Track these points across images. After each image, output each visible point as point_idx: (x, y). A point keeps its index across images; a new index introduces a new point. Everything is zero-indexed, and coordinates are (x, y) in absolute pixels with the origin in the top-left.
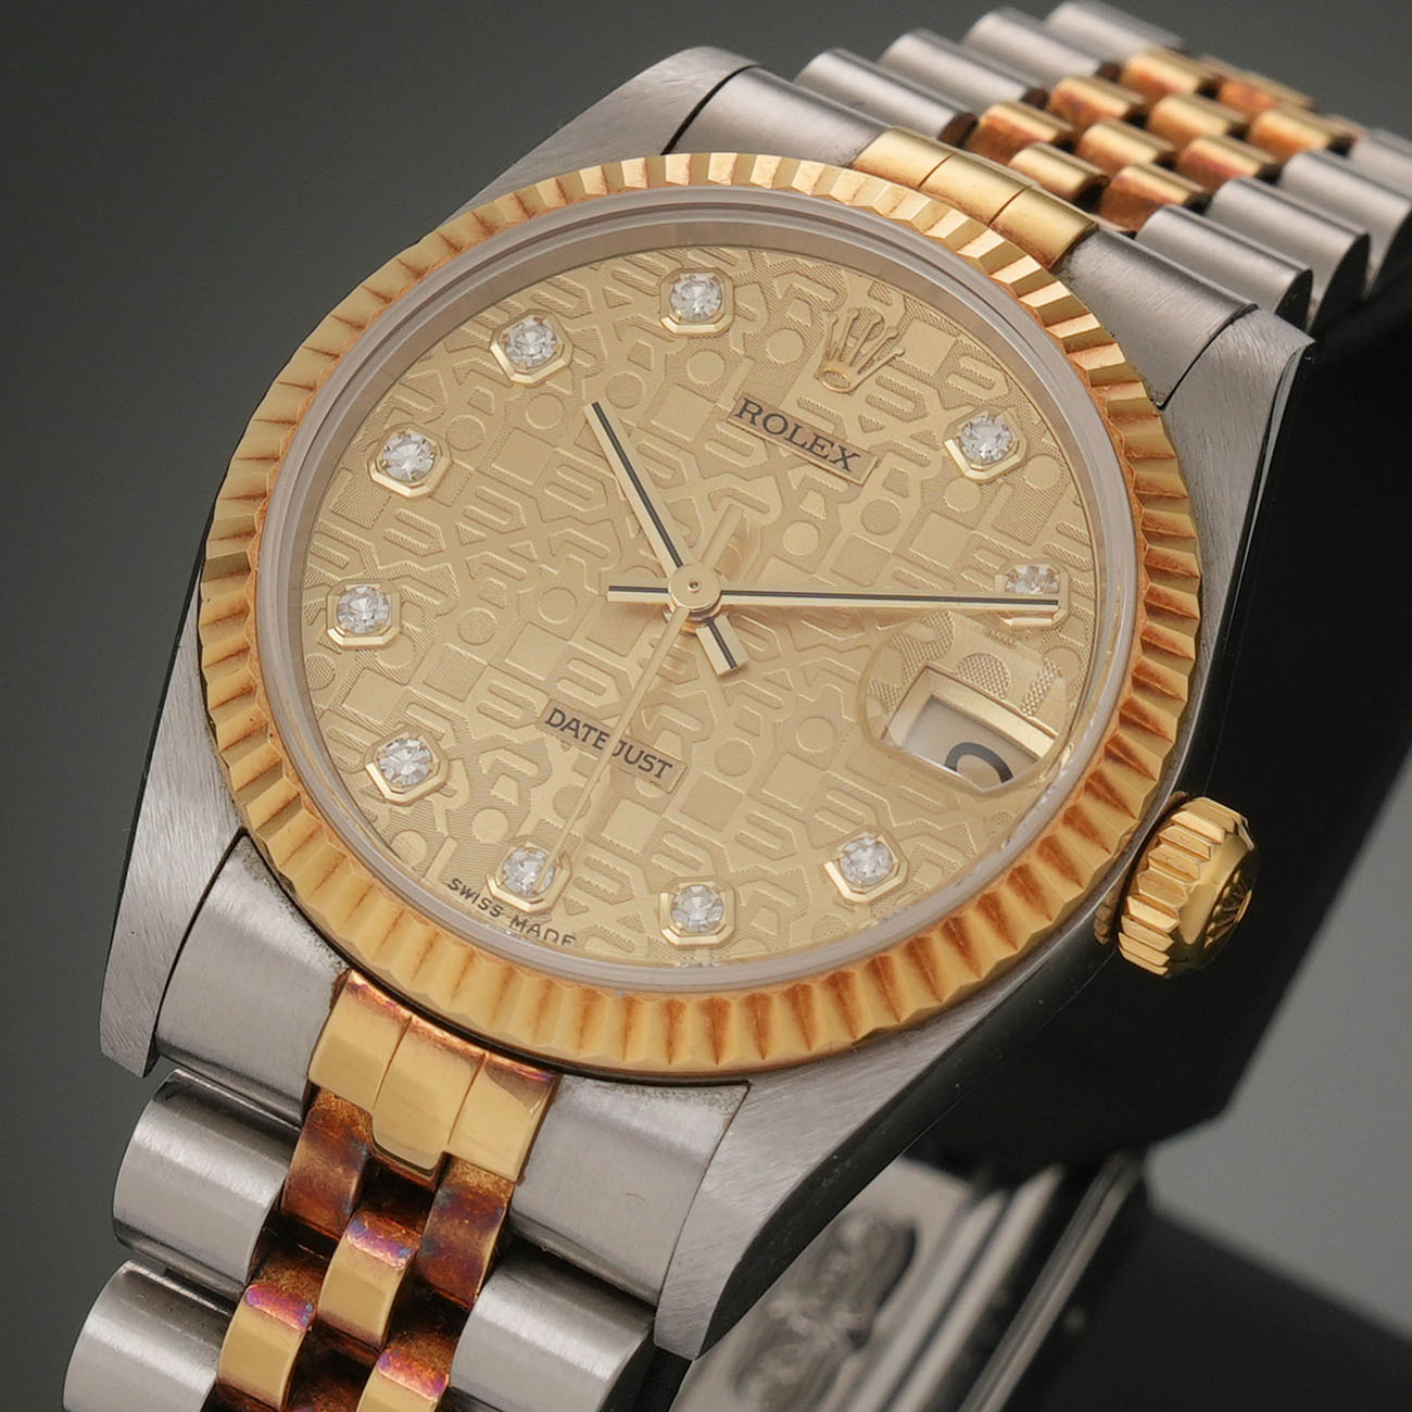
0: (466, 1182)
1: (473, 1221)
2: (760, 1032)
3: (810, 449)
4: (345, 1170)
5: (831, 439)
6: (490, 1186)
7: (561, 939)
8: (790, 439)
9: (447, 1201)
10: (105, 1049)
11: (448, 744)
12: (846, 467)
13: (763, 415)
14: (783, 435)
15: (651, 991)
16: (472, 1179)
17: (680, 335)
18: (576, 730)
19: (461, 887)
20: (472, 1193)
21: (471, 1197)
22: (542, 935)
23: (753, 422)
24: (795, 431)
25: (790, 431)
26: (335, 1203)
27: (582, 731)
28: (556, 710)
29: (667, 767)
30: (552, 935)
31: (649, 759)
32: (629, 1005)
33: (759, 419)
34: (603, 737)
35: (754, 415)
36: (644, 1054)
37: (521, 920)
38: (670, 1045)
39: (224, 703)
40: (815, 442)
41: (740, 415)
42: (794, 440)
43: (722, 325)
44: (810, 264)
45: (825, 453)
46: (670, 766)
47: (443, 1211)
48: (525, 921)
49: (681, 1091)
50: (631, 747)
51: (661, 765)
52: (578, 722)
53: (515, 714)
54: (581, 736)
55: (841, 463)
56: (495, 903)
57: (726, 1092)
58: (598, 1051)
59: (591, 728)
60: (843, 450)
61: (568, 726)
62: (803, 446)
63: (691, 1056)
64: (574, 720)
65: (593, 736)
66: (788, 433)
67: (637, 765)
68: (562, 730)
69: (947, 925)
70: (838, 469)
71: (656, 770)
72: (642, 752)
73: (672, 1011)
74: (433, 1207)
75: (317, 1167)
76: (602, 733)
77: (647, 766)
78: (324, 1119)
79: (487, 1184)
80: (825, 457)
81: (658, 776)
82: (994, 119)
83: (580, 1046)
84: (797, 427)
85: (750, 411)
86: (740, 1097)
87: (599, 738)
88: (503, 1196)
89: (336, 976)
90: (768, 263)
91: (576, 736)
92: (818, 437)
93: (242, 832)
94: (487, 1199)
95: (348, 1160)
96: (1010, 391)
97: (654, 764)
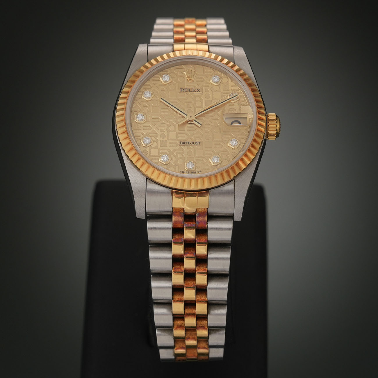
1: (203, 216)
2: (234, 172)
4: (181, 218)
5: (195, 89)
8: (190, 91)
9: (198, 215)
10: (137, 217)
11: (168, 153)
12: (199, 91)
13: (184, 89)
15: (218, 173)
16: (200, 211)
17: (166, 84)
18: (185, 143)
19: (182, 171)
21: (201, 213)
25: (189, 90)
26: (181, 223)
27: (186, 143)
28: (181, 142)
30: (198, 172)
32: (216, 176)
35: (183, 90)
36: (220, 182)
38: (223, 179)
39: (136, 162)
41: (181, 91)
43: (171, 80)
44: (178, 67)
45: (195, 91)
46: (200, 142)
47: (198, 217)
49: (226, 185)
50: (193, 142)
53: (175, 145)
54: (186, 144)
57: (232, 182)
58: (214, 185)
60: (198, 89)
61: (183, 143)
62: (192, 91)
63: (227, 179)
65: (188, 143)
69: (251, 146)
72: (195, 142)
73: (222, 174)
74: (196, 217)
75: (177, 219)
78: (175, 212)
79: (203, 210)
81: (199, 144)
82: (175, 37)
83: (211, 185)
84: (190, 89)
85: (182, 90)
86: (234, 182)
87: (189, 143)
88: (206, 211)
89: (170, 192)
90: (172, 69)
92: (193, 89)
93: (147, 178)
94: (203, 212)
95: (181, 216)
96: (214, 71)
97: (198, 143)
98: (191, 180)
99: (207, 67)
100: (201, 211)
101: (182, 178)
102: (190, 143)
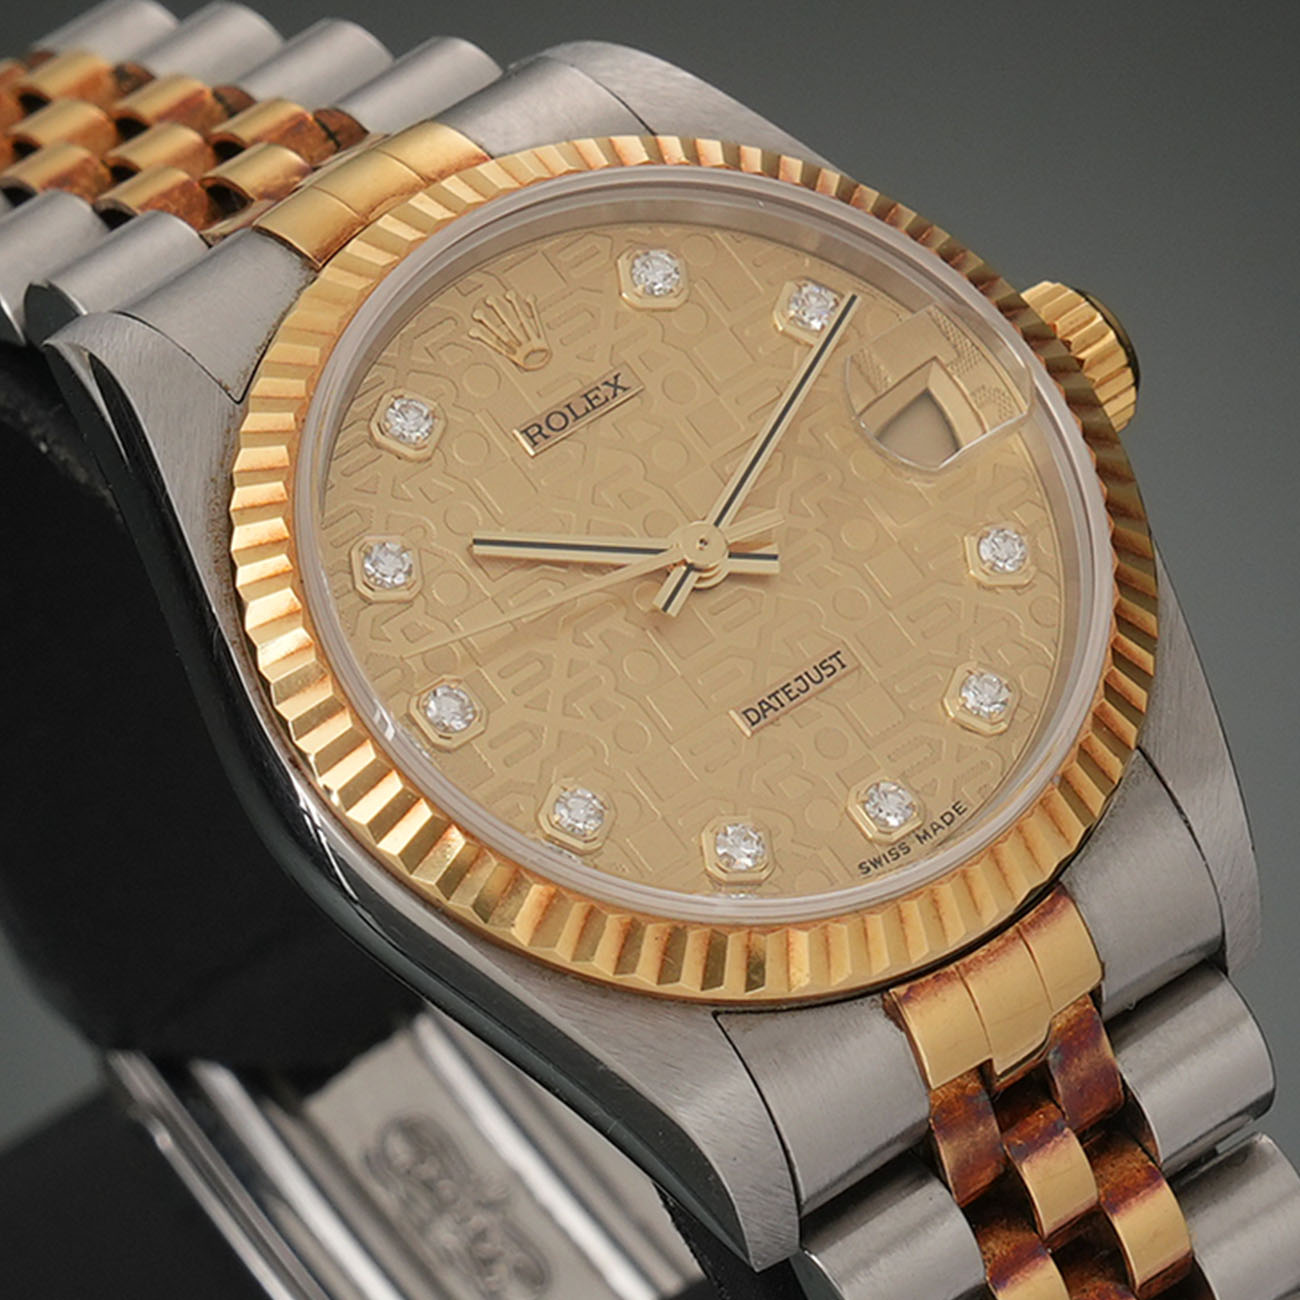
0: (1059, 1029)
1: (1085, 1047)
3: (594, 407)
4: (984, 1125)
5: (593, 387)
6: (1075, 1012)
7: (953, 812)
8: (577, 417)
9: (1059, 1056)
11: (727, 809)
12: (625, 389)
13: (544, 426)
14: (570, 422)
15: (1067, 753)
16: (1060, 1023)
18: (771, 707)
19: (868, 864)
20: (1070, 1030)
21: (1070, 1033)
22: (944, 825)
23: (546, 437)
24: (571, 411)
25: (569, 414)
27: (774, 703)
28: (745, 713)
29: (839, 656)
30: (947, 818)
31: (825, 665)
32: (1066, 780)
33: (546, 431)
34: (787, 690)
37: (921, 834)
38: (1104, 773)
40: (590, 401)
41: (536, 443)
42: (579, 414)
44: (412, 325)
45: (603, 400)
46: (838, 653)
48: (925, 832)
50: (806, 674)
51: (834, 660)
52: (763, 701)
53: (727, 745)
54: (778, 705)
55: (619, 391)
56: (896, 846)
57: (1133, 767)
59: (774, 695)
60: (606, 383)
61: (764, 711)
62: (588, 411)
63: (1120, 762)
64: (760, 704)
65: (781, 696)
66: (571, 417)
67: (825, 678)
68: (765, 717)
70: (622, 396)
71: (838, 666)
72: (815, 668)
74: (1053, 1072)
75: (965, 1147)
76: (783, 689)
77: (830, 670)
78: (944, 1111)
79: (1072, 1012)
80: (607, 400)
81: (843, 666)
84: (568, 406)
85: (535, 434)
86: (1142, 759)
87: (787, 694)
88: (1088, 1006)
89: (881, 1010)
90: (395, 354)
91: (776, 709)
92: (585, 396)
93: (715, 1015)
94: (1080, 1021)
95: (979, 1116)
96: (609, 237)
97: (830, 665)
98: (964, 875)
99: (556, 241)
100: (1064, 1021)
101: (912, 893)
102: (794, 686)
